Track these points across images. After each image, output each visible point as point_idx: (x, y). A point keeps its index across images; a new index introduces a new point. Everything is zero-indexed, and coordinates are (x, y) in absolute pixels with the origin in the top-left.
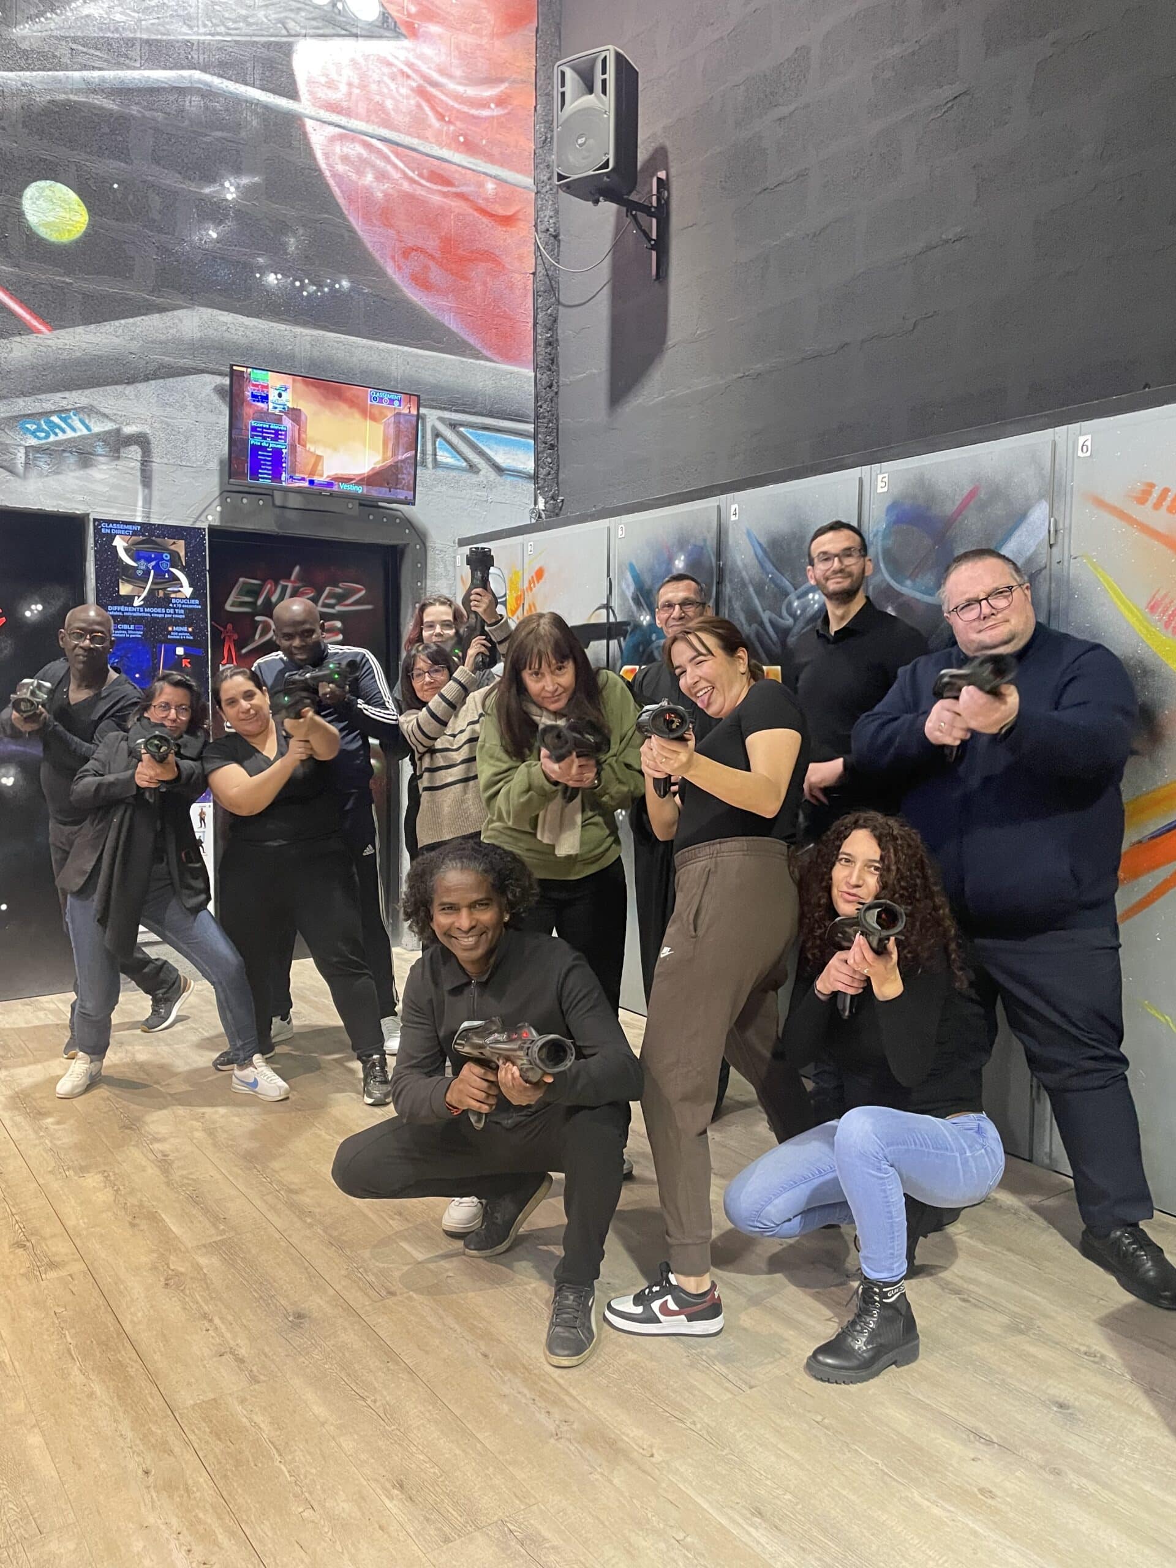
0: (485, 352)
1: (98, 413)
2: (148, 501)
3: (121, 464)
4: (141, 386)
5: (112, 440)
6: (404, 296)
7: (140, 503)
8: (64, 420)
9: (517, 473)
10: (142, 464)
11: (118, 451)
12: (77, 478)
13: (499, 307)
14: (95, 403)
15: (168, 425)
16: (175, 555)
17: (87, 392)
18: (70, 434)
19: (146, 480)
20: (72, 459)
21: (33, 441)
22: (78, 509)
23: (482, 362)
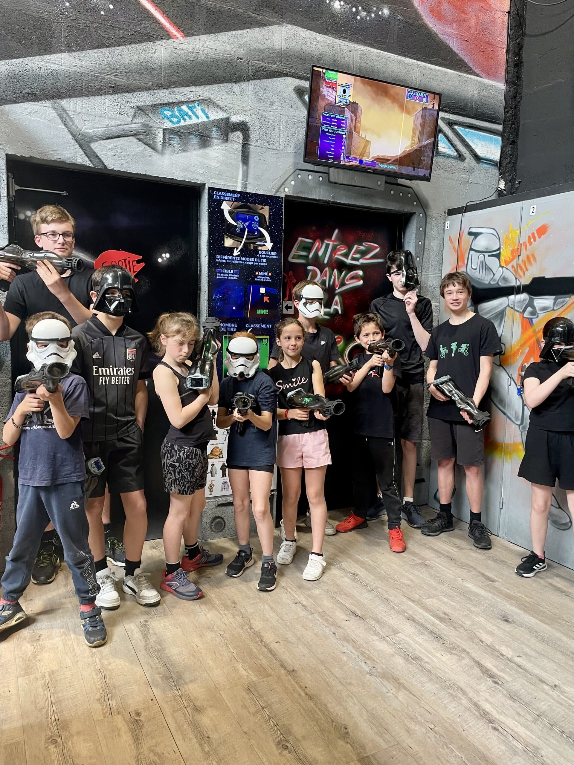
0: (475, 69)
1: (214, 104)
2: (246, 175)
3: (229, 145)
4: (244, 85)
5: (223, 126)
6: (425, 23)
7: (240, 177)
8: (191, 109)
9: (489, 162)
10: (243, 146)
11: (227, 135)
12: (198, 156)
13: (485, 35)
14: (213, 97)
15: (262, 116)
16: (262, 216)
17: (208, 87)
18: (194, 121)
19: (245, 158)
20: (195, 140)
21: (169, 125)
22: (198, 179)
23: (472, 77)
